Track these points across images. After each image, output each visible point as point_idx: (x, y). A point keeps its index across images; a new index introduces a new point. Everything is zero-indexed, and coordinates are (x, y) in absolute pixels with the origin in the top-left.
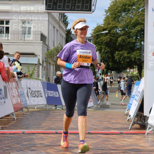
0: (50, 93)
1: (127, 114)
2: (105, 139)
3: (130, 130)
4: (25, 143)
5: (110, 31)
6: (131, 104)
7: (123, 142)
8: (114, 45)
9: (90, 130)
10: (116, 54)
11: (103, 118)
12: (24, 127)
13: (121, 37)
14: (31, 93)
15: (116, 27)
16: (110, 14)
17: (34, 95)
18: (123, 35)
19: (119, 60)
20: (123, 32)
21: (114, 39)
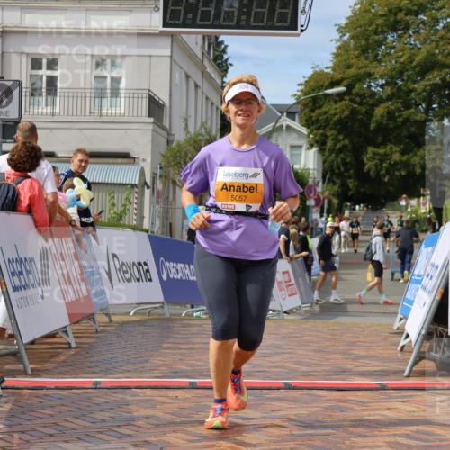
0: (173, 270)
1: (401, 332)
2: (333, 404)
3: (408, 376)
4: (100, 416)
5: (350, 87)
6: (412, 302)
7: (386, 413)
8: (362, 129)
9: (289, 379)
10: (369, 155)
11: (328, 343)
12: (97, 370)
13: (382, 105)
14: (119, 270)
15: (369, 75)
16: (352, 37)
18: (389, 98)
19: (378, 173)
20: (388, 90)
21: (363, 109)
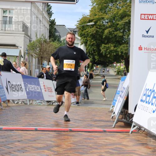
0: (31, 88)
1: (112, 111)
2: (86, 137)
3: (114, 127)
5: (96, 22)
6: (116, 101)
7: (106, 141)
8: (100, 38)
9: (71, 128)
10: (103, 47)
11: (86, 115)
12: (1, 123)
13: (107, 29)
14: (11, 87)
15: (103, 18)
16: (97, 4)
17: (14, 89)
18: (110, 27)
19: (106, 53)
20: (109, 24)
21: (101, 30)
